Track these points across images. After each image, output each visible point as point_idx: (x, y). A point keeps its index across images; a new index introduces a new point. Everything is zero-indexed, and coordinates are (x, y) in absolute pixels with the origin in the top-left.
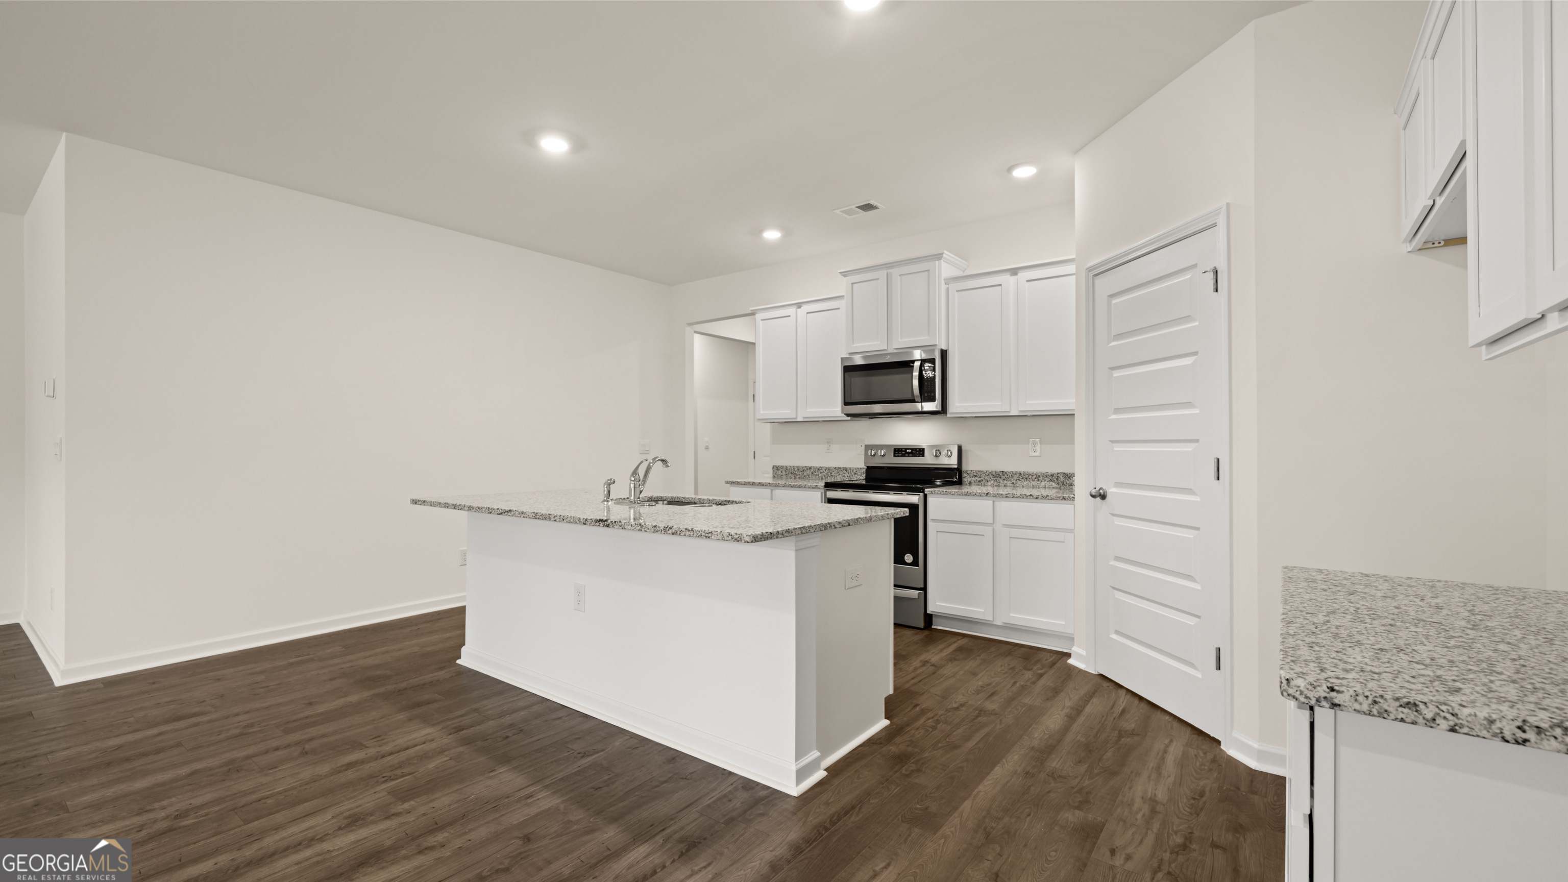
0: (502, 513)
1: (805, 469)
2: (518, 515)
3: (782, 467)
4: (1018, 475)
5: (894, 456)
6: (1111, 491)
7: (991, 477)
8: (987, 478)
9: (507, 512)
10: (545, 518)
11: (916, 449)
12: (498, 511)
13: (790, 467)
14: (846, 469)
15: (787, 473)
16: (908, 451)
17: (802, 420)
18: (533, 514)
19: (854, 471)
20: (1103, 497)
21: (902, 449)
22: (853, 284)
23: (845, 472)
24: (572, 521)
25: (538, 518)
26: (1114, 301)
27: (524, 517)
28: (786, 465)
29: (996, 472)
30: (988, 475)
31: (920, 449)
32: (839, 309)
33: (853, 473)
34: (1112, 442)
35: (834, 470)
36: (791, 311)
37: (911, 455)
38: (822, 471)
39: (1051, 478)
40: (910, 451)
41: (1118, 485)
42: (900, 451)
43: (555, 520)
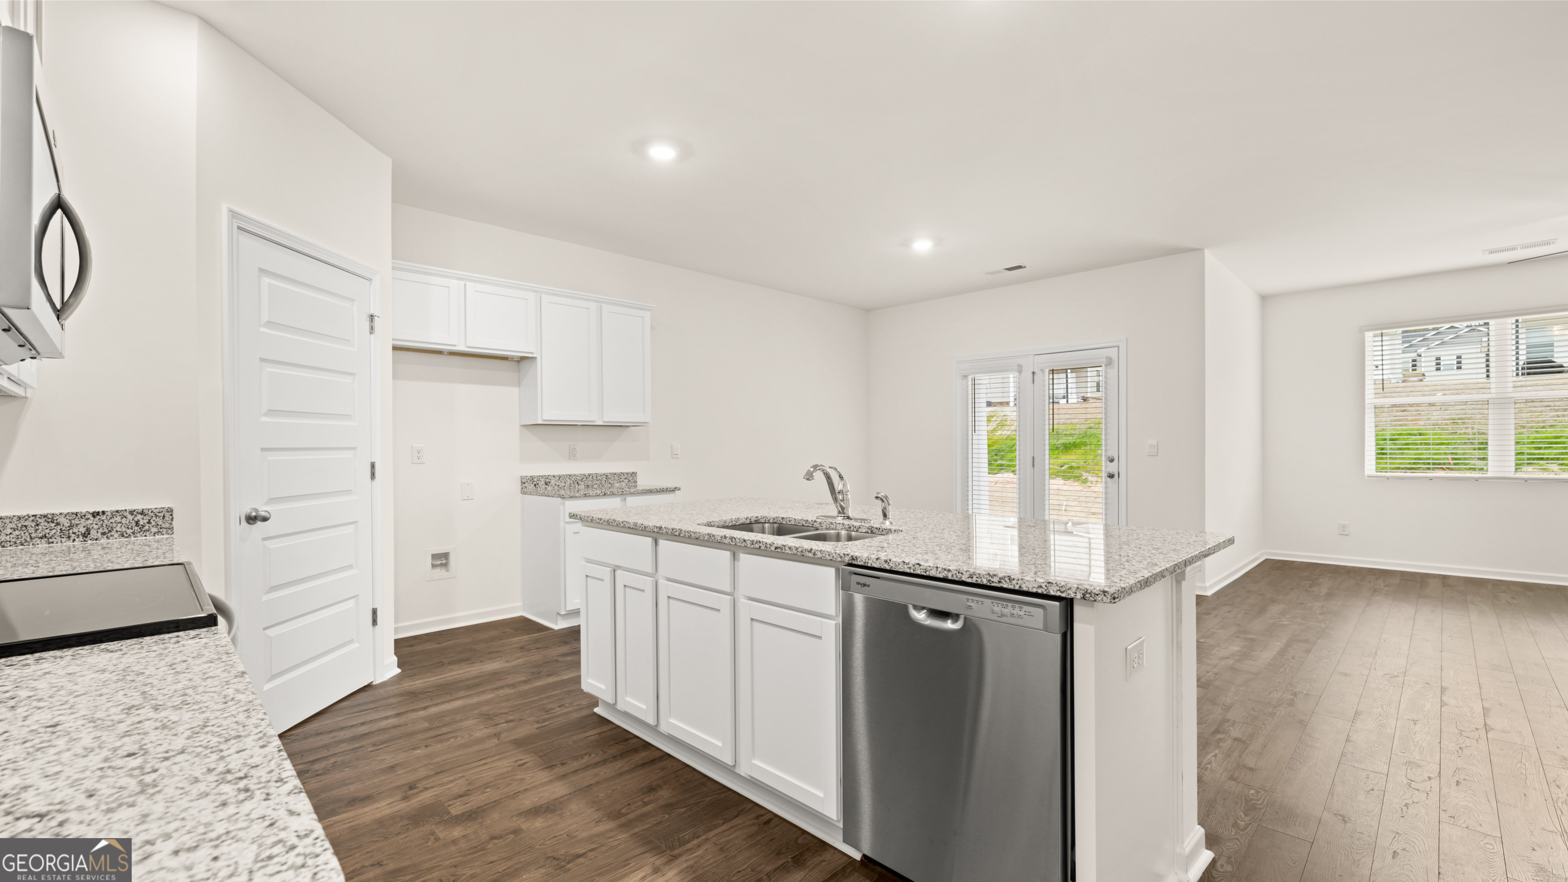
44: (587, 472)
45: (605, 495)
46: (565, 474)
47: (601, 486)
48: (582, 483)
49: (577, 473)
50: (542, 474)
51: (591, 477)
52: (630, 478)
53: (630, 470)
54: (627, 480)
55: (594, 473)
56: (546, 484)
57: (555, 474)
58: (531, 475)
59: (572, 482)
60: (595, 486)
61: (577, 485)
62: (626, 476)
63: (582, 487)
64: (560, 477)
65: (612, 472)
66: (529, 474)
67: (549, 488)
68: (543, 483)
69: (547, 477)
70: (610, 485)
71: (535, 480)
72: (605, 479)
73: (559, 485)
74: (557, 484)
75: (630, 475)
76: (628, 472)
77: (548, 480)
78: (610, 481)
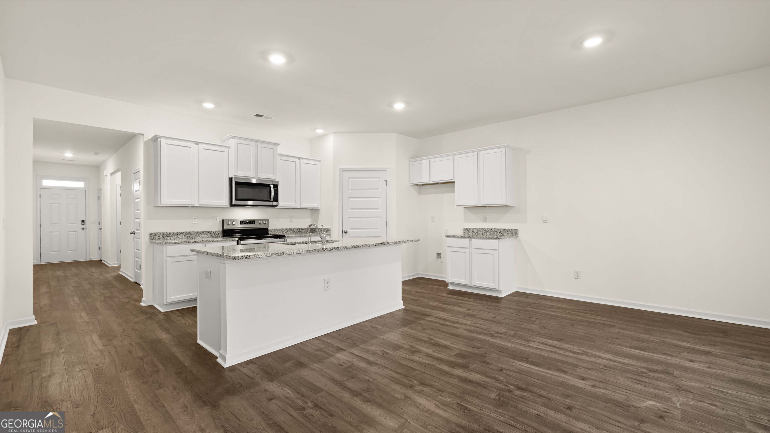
0: (332, 249)
1: (180, 233)
2: (343, 248)
3: (159, 233)
4: (287, 229)
5: (241, 224)
6: (349, 231)
9: (336, 248)
10: (358, 247)
11: (251, 221)
12: (330, 249)
13: (167, 233)
15: (164, 237)
16: (247, 222)
18: (351, 246)
19: (214, 233)
20: (346, 233)
21: (244, 221)
22: (238, 143)
23: (209, 233)
24: (370, 245)
25: (354, 248)
26: (350, 180)
27: (346, 249)
28: (163, 232)
29: (280, 229)
30: (277, 230)
31: (253, 221)
32: (224, 152)
33: (213, 234)
35: (201, 233)
36: (193, 145)
37: (249, 224)
38: (192, 234)
39: (297, 230)
41: (351, 229)
42: (243, 222)
43: (363, 247)
44: (490, 228)
45: (461, 237)
46: (480, 228)
47: (497, 234)
48: (488, 233)
49: (486, 228)
50: (471, 228)
51: (492, 230)
52: (513, 232)
53: (514, 228)
54: (511, 233)
55: (494, 228)
56: (472, 232)
57: (476, 228)
58: (467, 227)
59: (483, 232)
60: (494, 234)
61: (485, 233)
62: (511, 231)
63: (488, 234)
64: (478, 229)
65: (503, 228)
66: (466, 227)
67: (474, 234)
68: (471, 231)
69: (473, 229)
70: (502, 235)
71: (468, 230)
72: (499, 232)
73: (478, 233)
74: (477, 232)
75: (513, 230)
76: (512, 228)
77: (473, 230)
78: (502, 233)
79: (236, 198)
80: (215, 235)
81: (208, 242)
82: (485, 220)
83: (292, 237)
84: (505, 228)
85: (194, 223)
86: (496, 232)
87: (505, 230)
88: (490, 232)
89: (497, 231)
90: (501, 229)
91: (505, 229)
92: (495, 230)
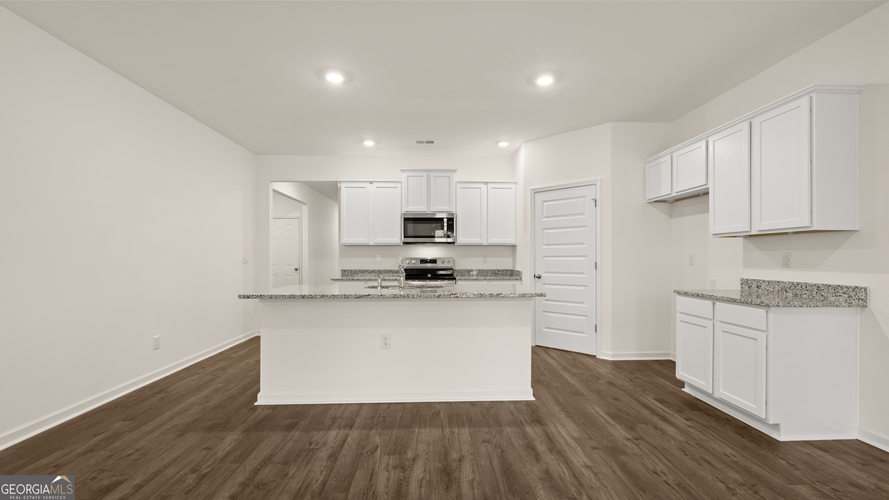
1: (365, 271)
3: (348, 270)
4: (478, 271)
5: (421, 263)
6: (543, 275)
7: (467, 272)
8: (465, 273)
11: (432, 260)
13: (354, 270)
14: (391, 271)
15: (352, 274)
16: (428, 261)
17: (373, 244)
19: (396, 271)
20: (539, 277)
21: (425, 260)
22: (408, 176)
23: (390, 272)
26: (545, 204)
28: (351, 269)
29: (469, 270)
30: (465, 271)
31: (434, 260)
32: (397, 188)
33: (395, 272)
34: (544, 256)
35: (383, 271)
36: (367, 185)
37: (429, 263)
38: (375, 272)
39: (492, 272)
40: (429, 261)
41: (546, 272)
42: (424, 261)
79: (405, 236)
80: (397, 274)
81: (370, 280)
82: (786, 264)
83: (464, 280)
84: (830, 284)
85: (378, 261)
86: (808, 291)
87: (830, 288)
88: (795, 291)
89: (810, 288)
90: (821, 285)
91: (830, 286)
92: (806, 287)
